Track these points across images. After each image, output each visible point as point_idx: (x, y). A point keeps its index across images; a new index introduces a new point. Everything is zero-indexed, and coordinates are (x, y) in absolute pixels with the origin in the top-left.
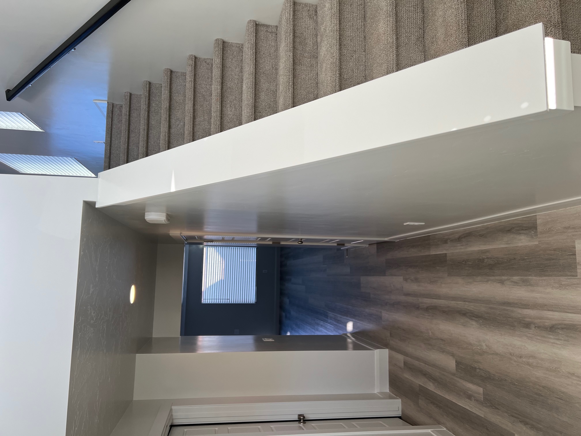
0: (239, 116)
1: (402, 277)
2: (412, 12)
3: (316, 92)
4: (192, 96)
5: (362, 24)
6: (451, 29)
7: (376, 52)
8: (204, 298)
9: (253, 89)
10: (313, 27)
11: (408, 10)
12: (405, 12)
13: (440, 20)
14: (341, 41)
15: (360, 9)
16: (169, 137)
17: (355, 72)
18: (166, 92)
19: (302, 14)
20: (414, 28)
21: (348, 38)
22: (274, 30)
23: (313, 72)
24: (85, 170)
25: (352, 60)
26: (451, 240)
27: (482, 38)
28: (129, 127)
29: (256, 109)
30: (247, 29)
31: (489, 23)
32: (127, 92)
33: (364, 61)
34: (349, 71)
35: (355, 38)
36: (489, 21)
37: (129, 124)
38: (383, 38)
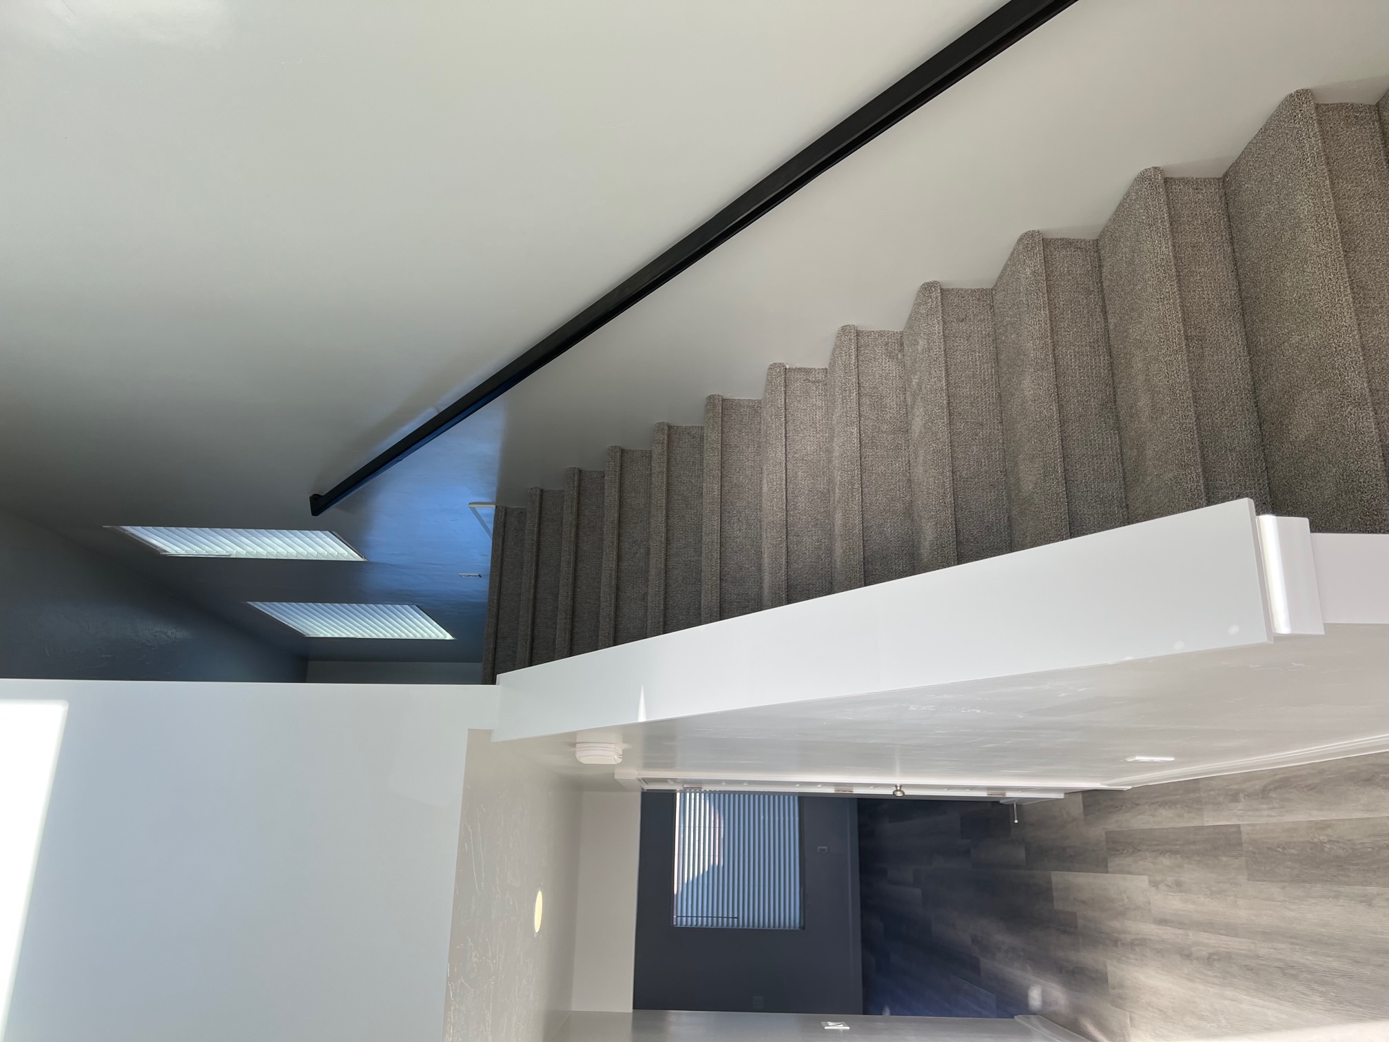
0: (756, 537)
1: (1146, 878)
2: (1087, 355)
3: (909, 497)
4: (664, 500)
5: (993, 371)
6: (1161, 400)
7: (1021, 432)
8: (679, 915)
9: (782, 492)
10: (896, 373)
11: (1078, 353)
12: (1073, 357)
13: (1141, 378)
14: (952, 406)
15: (986, 344)
16: (618, 578)
17: (983, 464)
18: (613, 491)
19: (875, 351)
20: (1095, 384)
21: (965, 401)
22: (821, 376)
23: (900, 459)
24: (435, 627)
25: (977, 441)
26: (1246, 793)
27: (1226, 412)
28: (538, 556)
29: (789, 529)
30: (768, 380)
31: (1239, 382)
32: (536, 488)
33: (1000, 441)
34: (972, 463)
35: (979, 399)
36: (1238, 379)
37: (538, 549)
38: (1032, 408)
